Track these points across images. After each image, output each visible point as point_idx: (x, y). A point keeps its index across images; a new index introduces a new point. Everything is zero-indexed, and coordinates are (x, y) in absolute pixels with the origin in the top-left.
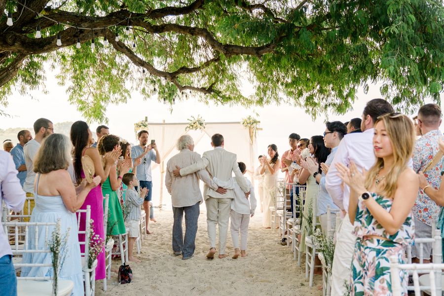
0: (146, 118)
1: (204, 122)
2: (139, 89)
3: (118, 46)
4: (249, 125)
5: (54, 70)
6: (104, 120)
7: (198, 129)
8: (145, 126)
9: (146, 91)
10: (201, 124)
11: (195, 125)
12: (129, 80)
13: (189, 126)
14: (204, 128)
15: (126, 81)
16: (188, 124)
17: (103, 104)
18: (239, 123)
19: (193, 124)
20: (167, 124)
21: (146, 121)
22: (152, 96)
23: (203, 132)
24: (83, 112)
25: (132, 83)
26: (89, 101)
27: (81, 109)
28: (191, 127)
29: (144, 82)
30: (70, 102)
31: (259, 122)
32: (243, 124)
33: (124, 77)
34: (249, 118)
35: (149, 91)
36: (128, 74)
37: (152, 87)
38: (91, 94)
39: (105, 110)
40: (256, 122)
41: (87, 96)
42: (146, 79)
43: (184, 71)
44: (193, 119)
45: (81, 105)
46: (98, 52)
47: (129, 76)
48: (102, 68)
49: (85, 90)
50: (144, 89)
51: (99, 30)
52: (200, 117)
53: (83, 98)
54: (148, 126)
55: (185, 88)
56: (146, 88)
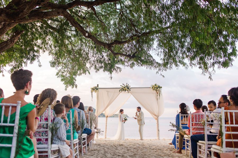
0: (98, 85)
1: (130, 87)
2: (93, 66)
3: (73, 23)
4: (156, 89)
5: (44, 53)
6: (75, 85)
7: (126, 91)
8: (97, 89)
9: (97, 67)
10: (128, 88)
11: (125, 89)
12: (89, 63)
14: (130, 90)
16: (121, 88)
17: (74, 76)
18: (150, 88)
19: (123, 88)
21: (98, 86)
23: (129, 93)
24: (63, 82)
25: (90, 64)
28: (122, 90)
30: (57, 76)
31: (162, 87)
32: (152, 88)
33: (85, 62)
34: (156, 85)
35: (99, 67)
36: (88, 59)
37: (100, 65)
38: (69, 72)
39: (75, 80)
40: (159, 87)
41: (66, 73)
42: (97, 61)
43: (117, 43)
44: (123, 85)
45: (62, 78)
46: (72, 49)
47: (89, 61)
48: (75, 58)
49: (66, 70)
50: (96, 66)
51: (60, 11)
52: (127, 84)
53: (64, 74)
54: (99, 89)
55: (117, 54)
56: (97, 65)
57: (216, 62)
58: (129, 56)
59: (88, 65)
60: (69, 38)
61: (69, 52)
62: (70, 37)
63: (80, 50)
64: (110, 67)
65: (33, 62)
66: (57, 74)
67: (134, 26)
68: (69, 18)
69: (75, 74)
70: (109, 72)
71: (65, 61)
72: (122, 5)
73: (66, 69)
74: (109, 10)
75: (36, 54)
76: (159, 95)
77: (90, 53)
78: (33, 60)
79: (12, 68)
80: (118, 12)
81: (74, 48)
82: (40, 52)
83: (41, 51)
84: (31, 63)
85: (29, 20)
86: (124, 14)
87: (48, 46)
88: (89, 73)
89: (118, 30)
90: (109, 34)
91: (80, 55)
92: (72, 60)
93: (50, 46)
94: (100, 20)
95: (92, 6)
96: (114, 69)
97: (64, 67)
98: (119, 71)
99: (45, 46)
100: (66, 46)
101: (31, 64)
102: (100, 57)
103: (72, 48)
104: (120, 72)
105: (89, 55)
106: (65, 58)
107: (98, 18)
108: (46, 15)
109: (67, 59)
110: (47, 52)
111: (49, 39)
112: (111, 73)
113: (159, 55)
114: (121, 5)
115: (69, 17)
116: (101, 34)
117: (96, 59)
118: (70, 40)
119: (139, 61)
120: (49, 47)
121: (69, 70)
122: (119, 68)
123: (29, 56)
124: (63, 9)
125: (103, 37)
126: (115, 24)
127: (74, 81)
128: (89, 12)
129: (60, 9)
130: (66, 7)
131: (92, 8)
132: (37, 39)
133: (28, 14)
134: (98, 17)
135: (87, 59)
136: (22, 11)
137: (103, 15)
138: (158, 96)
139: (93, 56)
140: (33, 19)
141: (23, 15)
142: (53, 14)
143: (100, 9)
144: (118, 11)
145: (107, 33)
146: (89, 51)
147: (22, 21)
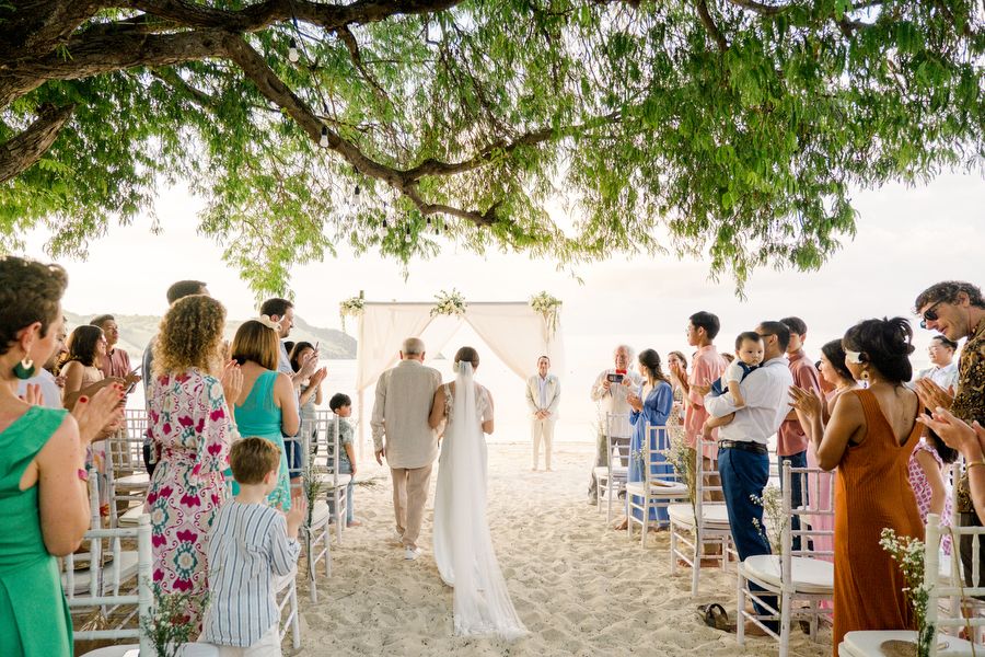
0: (362, 292)
1: (463, 301)
2: (346, 235)
3: (271, 89)
4: (543, 308)
7: (453, 314)
8: (359, 307)
9: (360, 239)
10: (458, 305)
11: (448, 307)
12: (331, 223)
13: (437, 307)
14: (464, 311)
15: (325, 224)
16: (435, 303)
17: (283, 264)
18: (526, 303)
19: (443, 305)
20: (397, 304)
21: (361, 297)
22: (369, 248)
23: (462, 319)
24: (249, 281)
25: (336, 228)
26: (262, 262)
27: (245, 275)
28: (441, 310)
29: (356, 221)
30: (225, 263)
31: (561, 303)
32: (533, 305)
33: (321, 218)
34: (543, 296)
35: (365, 239)
36: (329, 210)
37: (369, 231)
38: (265, 249)
39: (288, 276)
40: (554, 302)
41: (256, 252)
42: (360, 217)
43: (434, 169)
44: (443, 296)
45: (245, 268)
46: (276, 172)
47: (331, 215)
48: (284, 203)
49: (254, 240)
50: (355, 235)
51: (216, 35)
52: (456, 293)
53: (250, 256)
54: (365, 307)
55: (433, 208)
56: (360, 234)
57: (772, 248)
58: (475, 215)
59: (328, 230)
60: (260, 136)
61: (266, 184)
62: (266, 134)
63: (303, 177)
64: (401, 242)
65: (130, 218)
66: (228, 255)
67: (488, 105)
68: (254, 66)
69: (286, 255)
70: (399, 257)
71: (251, 213)
72: (449, 28)
73: (256, 240)
74: (399, 45)
75: (140, 190)
76: (554, 326)
77: (335, 189)
78: (131, 212)
79: (55, 235)
80: (431, 52)
81: (281, 170)
82: (157, 184)
83: (160, 178)
84: (124, 221)
85: (79, 66)
86: (454, 61)
87: (188, 163)
88: (335, 254)
89: (430, 117)
90: (399, 129)
91: (304, 194)
92: (277, 209)
93: (193, 163)
94: (369, 79)
95: (342, 24)
96: (415, 248)
97: (248, 234)
98: (430, 252)
99: (174, 160)
100: (254, 163)
101: (122, 225)
102: (369, 204)
103: (275, 169)
104: (435, 255)
105: (333, 196)
106: (252, 203)
107: (364, 72)
108: (154, 51)
109: (257, 204)
110: (183, 184)
111: (189, 136)
112: (406, 262)
113: (570, 210)
114: (443, 27)
115: (254, 63)
116: (372, 128)
117: (354, 210)
118: (266, 143)
119: (509, 236)
120: (191, 167)
121: (266, 242)
122: (432, 243)
123: (114, 196)
124: (225, 29)
125: (379, 138)
126: (420, 95)
127: (285, 279)
128: (331, 48)
129: (215, 29)
130: (240, 21)
131: (343, 32)
132: (143, 135)
133: (64, 37)
134: (361, 69)
135: (325, 208)
136: (38, 26)
137: (378, 62)
138: (551, 329)
139: (346, 201)
140: (99, 63)
141: (42, 42)
142: (183, 47)
143: (368, 39)
144: (434, 48)
145: (394, 125)
146: (331, 183)
147: (50, 67)
